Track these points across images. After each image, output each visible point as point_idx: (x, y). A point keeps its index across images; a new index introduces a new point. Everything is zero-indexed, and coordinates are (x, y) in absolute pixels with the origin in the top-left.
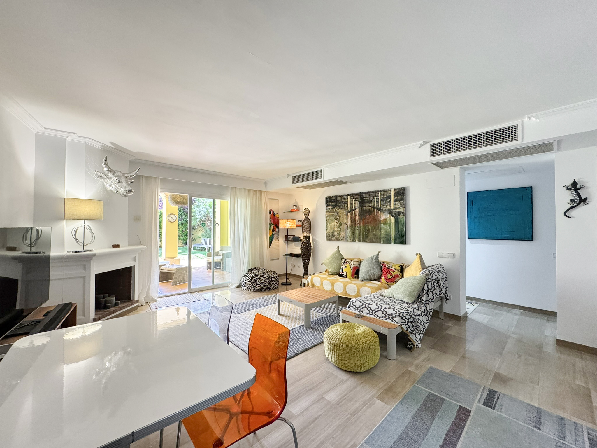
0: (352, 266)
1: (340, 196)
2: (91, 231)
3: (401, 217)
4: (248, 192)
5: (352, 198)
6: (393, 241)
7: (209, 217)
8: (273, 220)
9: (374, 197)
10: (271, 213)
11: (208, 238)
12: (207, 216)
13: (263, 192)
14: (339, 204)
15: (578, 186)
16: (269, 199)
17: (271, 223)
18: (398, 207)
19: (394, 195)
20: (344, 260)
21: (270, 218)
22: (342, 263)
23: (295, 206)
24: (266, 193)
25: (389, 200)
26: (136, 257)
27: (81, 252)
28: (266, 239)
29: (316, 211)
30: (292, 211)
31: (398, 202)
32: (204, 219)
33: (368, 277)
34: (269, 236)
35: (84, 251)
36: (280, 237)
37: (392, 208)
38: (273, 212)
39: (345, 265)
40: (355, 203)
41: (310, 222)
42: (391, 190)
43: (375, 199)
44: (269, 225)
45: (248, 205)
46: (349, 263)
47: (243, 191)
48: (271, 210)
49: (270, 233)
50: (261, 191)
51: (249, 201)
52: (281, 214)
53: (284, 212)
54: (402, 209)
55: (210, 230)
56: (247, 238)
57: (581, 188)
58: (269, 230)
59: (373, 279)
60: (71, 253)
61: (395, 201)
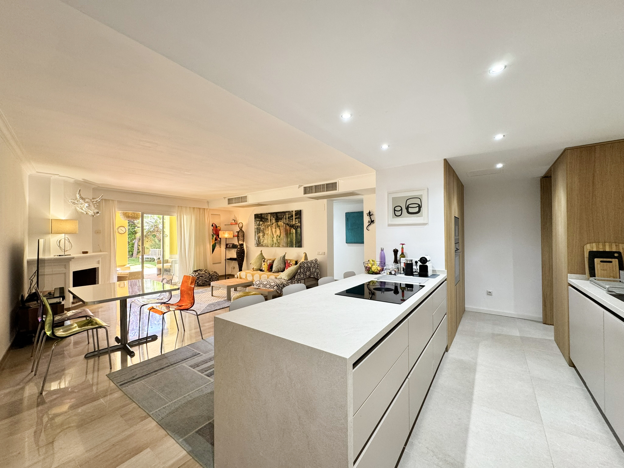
0: (268, 263)
1: (264, 214)
2: (69, 242)
3: (299, 229)
4: (193, 210)
5: (271, 215)
6: (294, 246)
7: (158, 228)
8: (215, 231)
9: (284, 215)
10: (214, 226)
11: (157, 249)
12: (156, 226)
13: (206, 210)
14: (263, 220)
15: (371, 214)
16: (211, 214)
17: (213, 234)
18: (297, 223)
19: (295, 215)
20: (264, 260)
21: (213, 230)
22: (263, 262)
23: (233, 220)
24: (208, 210)
25: (292, 218)
26: (99, 260)
27: (63, 256)
28: (209, 247)
29: (248, 225)
30: (232, 224)
31: (297, 220)
32: (152, 229)
33: (277, 270)
34: (212, 244)
35: (65, 255)
36: (221, 245)
37: (294, 223)
38: (216, 225)
39: (264, 263)
40: (273, 219)
41: (244, 233)
42: (293, 212)
43: (285, 217)
44: (211, 236)
45: (193, 220)
46: (267, 261)
47: (188, 209)
48: (214, 223)
49: (212, 242)
50: (204, 209)
51: (194, 217)
52: (222, 227)
53: (225, 225)
54: (299, 224)
55: (160, 241)
56: (192, 246)
57: (372, 215)
58: (211, 239)
59: (280, 271)
60: (56, 257)
61: (295, 219)
